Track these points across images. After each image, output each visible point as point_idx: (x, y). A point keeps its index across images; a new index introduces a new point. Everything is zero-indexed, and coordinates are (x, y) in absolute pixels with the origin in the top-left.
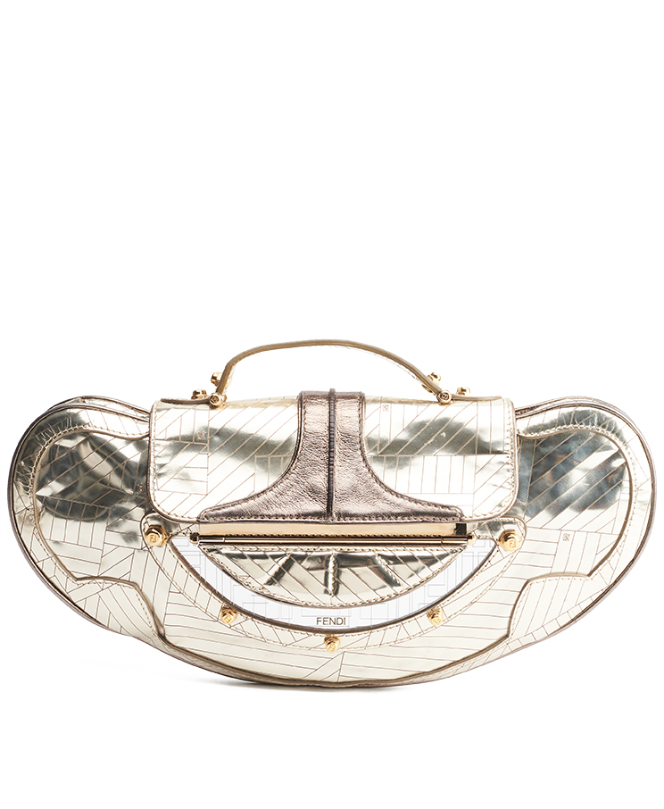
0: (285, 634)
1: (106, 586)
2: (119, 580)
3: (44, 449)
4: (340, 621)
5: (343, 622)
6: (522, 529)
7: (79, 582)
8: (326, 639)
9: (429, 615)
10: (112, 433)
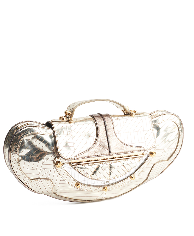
0: (93, 188)
1: (41, 181)
2: (45, 179)
3: (21, 141)
4: (107, 182)
5: (108, 182)
6: (155, 150)
7: (32, 181)
8: (103, 188)
9: (131, 178)
10: (43, 134)
